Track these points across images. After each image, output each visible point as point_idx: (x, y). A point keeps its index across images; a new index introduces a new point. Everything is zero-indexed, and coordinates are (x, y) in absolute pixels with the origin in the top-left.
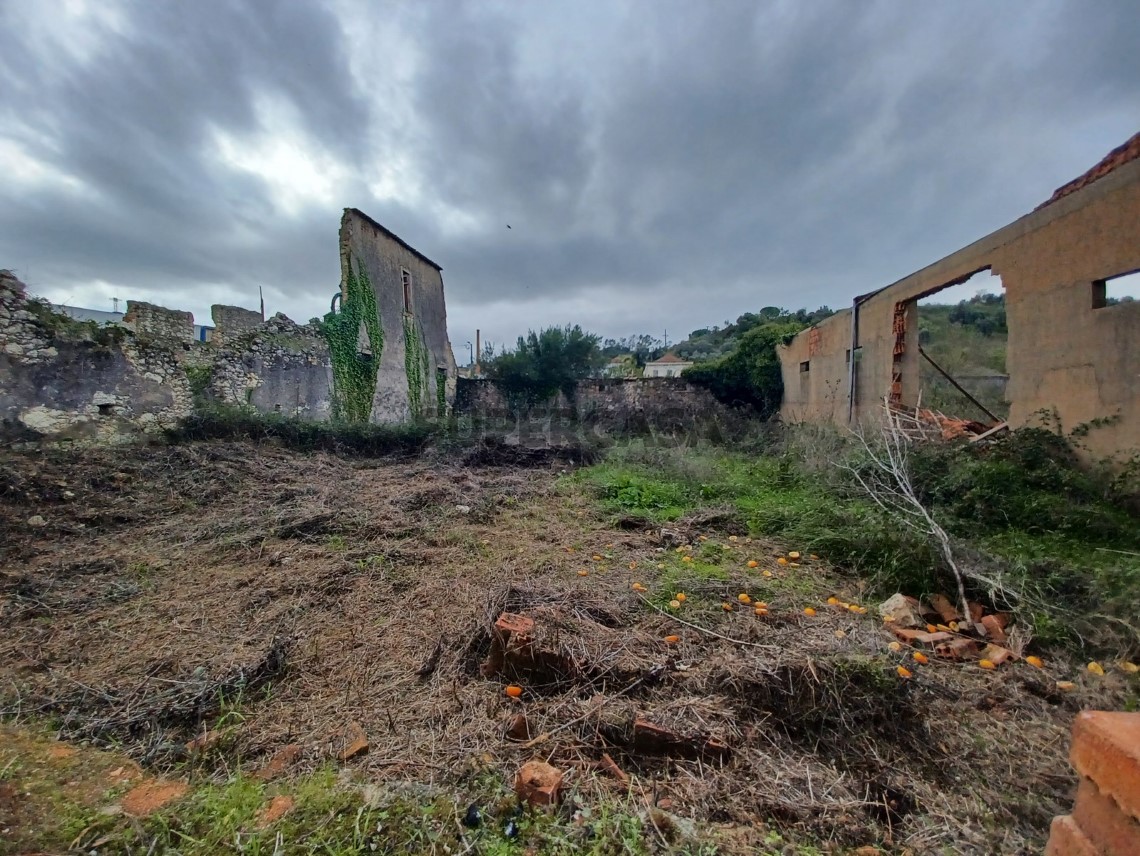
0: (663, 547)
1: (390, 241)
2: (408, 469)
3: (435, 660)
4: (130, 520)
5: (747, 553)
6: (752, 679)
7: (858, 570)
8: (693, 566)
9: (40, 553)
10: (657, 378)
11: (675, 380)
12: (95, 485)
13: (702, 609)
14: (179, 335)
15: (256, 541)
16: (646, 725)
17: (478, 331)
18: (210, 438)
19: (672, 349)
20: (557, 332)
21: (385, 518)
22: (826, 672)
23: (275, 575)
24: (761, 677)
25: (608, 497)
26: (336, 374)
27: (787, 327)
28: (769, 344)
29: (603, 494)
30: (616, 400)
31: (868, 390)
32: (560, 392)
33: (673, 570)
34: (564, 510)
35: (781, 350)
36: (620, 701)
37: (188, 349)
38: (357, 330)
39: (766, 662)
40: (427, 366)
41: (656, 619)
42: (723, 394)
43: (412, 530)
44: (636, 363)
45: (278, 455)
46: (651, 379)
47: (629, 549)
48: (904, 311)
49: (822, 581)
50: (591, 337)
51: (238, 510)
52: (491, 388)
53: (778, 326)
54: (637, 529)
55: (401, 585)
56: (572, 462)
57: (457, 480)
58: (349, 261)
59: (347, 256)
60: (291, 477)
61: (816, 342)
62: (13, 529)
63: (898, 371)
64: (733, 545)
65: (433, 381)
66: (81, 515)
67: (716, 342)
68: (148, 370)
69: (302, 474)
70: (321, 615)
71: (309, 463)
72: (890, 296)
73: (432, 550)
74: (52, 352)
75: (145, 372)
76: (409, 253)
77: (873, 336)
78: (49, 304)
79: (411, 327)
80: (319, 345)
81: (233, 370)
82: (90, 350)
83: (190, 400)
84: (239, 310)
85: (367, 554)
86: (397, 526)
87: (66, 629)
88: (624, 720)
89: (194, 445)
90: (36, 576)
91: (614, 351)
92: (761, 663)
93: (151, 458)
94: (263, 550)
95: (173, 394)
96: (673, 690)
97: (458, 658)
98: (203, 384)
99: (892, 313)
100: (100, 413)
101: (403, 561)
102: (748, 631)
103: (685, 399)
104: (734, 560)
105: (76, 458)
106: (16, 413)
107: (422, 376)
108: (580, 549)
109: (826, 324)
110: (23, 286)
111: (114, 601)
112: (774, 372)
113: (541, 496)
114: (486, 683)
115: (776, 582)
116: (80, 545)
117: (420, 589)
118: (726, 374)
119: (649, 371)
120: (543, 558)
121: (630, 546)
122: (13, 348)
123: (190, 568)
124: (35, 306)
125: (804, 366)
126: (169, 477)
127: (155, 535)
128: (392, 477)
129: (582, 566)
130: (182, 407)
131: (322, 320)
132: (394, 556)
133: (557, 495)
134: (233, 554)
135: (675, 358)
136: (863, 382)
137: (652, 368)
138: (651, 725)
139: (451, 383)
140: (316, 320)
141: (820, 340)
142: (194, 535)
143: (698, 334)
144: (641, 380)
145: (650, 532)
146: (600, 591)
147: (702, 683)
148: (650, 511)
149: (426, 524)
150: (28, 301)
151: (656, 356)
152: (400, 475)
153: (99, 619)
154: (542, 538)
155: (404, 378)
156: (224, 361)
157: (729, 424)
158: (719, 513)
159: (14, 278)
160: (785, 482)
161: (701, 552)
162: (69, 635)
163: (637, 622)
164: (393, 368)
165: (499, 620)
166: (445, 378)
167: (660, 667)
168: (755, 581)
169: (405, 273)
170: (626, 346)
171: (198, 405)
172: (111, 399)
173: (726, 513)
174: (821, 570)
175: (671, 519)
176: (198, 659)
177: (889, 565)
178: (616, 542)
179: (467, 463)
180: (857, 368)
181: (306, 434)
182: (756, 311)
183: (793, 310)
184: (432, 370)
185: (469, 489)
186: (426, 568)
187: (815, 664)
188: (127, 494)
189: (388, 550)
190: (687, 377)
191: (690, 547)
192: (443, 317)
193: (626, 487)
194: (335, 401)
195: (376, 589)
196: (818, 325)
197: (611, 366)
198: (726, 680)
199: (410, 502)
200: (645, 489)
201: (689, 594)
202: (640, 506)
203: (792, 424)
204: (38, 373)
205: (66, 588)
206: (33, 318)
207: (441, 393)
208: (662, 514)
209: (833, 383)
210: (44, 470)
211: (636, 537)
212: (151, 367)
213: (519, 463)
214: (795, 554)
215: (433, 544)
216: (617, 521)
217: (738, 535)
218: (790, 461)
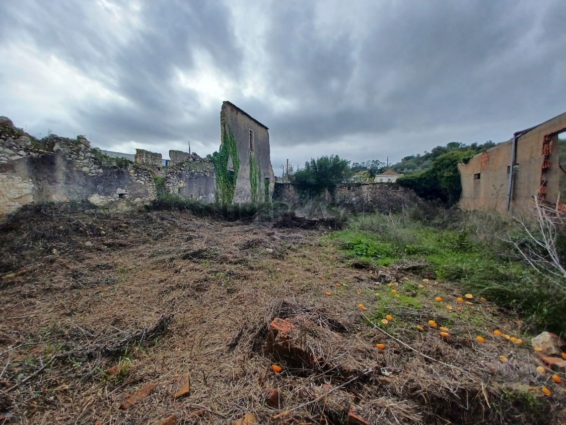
0: (380, 282)
1: (244, 116)
2: (246, 228)
3: (238, 339)
4: (125, 245)
5: (435, 292)
6: (437, 394)
7: (517, 312)
8: (398, 296)
9: (87, 258)
10: (381, 183)
11: (392, 184)
12: (114, 229)
13: (402, 327)
14: (156, 164)
15: (172, 259)
16: (356, 417)
17: (288, 160)
18: (162, 209)
19: (391, 167)
20: (326, 159)
21: (230, 253)
22: (495, 396)
23: (176, 278)
24: (445, 393)
25: (348, 249)
26: (218, 180)
27: (466, 153)
28: (453, 163)
29: (346, 247)
30: (356, 195)
31: (522, 191)
32: (327, 190)
33: (385, 298)
34: (322, 254)
35: (461, 167)
36: (341, 392)
37: (159, 170)
38: (227, 160)
39: (449, 381)
40: (260, 177)
41: (371, 331)
42: (422, 192)
43: (242, 260)
44: (369, 175)
45: (190, 218)
46: (378, 183)
47: (358, 281)
48: (549, 141)
49: (489, 317)
50: (345, 161)
51: (169, 243)
52: (291, 188)
53: (459, 153)
54: (364, 269)
55: (231, 290)
56: (330, 228)
57: (269, 235)
58: (225, 127)
59: (224, 124)
60: (194, 229)
61: (486, 161)
62: (78, 247)
63: (544, 179)
64: (425, 285)
65: (263, 185)
66: (106, 242)
67: (419, 164)
68: (138, 179)
69: (199, 228)
70: (192, 302)
71: (202, 223)
72: (540, 131)
73: (249, 272)
74: (101, 171)
75: (137, 179)
76: (253, 122)
77: (527, 157)
78: (100, 150)
79: (253, 158)
80: (211, 167)
81: (173, 179)
82: (116, 170)
83: (155, 192)
84: (181, 152)
85: (218, 272)
86: (235, 258)
87: (86, 295)
88: (342, 408)
89: (155, 213)
90: (82, 269)
91: (357, 169)
92: (445, 382)
93: (138, 218)
94: (174, 264)
95: (149, 189)
96: (378, 390)
97: (250, 339)
98: (161, 185)
99: (541, 142)
100: (120, 197)
101: (234, 277)
102: (435, 350)
103: (398, 195)
104: (427, 296)
105: (108, 217)
106: (87, 197)
107: (258, 181)
108: (329, 279)
109: (493, 150)
110: (89, 142)
111: (108, 284)
112: (456, 180)
113: (311, 245)
114: (263, 359)
115: (455, 314)
116: (104, 255)
117: (240, 293)
118: (424, 181)
119: (378, 179)
120: (307, 282)
121: (360, 280)
122: (85, 169)
123: (143, 270)
124: (94, 151)
125: (477, 176)
126: (144, 227)
127: (133, 252)
128: (238, 232)
129: (329, 289)
130: (153, 196)
131: (212, 155)
132: (230, 274)
133: (320, 245)
134: (161, 265)
135: (393, 172)
136: (519, 185)
137: (379, 178)
138: (360, 418)
139: (272, 185)
140: (209, 155)
141: (489, 160)
142: (148, 254)
143: (407, 159)
144: (372, 184)
145: (372, 272)
146: (337, 307)
147: (400, 389)
148: (372, 259)
149: (250, 257)
150: (92, 149)
151: (381, 171)
152: (242, 231)
153: (100, 292)
154: (308, 270)
155: (249, 183)
156: (169, 175)
157: (425, 210)
158: (416, 264)
159: (85, 139)
160: (462, 247)
161: (404, 288)
162: (86, 299)
163: (359, 331)
164: (244, 178)
165: (273, 322)
166: (269, 183)
167: (370, 370)
168: (441, 313)
169: (250, 131)
170: (365, 166)
171: (158, 195)
172: (123, 191)
173: (422, 264)
174: (489, 309)
175: (386, 265)
176: (132, 318)
177: (541, 311)
178: (351, 276)
179: (275, 226)
180: (515, 177)
181: (202, 209)
182: (444, 145)
183: (469, 144)
184: (263, 179)
185: (274, 239)
186: (245, 282)
187: (487, 389)
188: (126, 233)
189: (228, 270)
190: (400, 182)
191: (397, 284)
192: (269, 153)
193: (359, 244)
194: (217, 194)
195: (219, 291)
196: (488, 151)
197: (355, 176)
198: (417, 391)
199: (244, 245)
200: (370, 246)
201: (395, 316)
202: (367, 256)
203: (467, 211)
204: (95, 180)
205: (92, 276)
206: (93, 156)
207: (267, 191)
208: (380, 261)
209: (498, 187)
210: (95, 222)
211: (364, 275)
212: (140, 177)
213: (302, 227)
214: (469, 296)
215: (252, 269)
216: (352, 264)
217: (430, 278)
218: (466, 234)
